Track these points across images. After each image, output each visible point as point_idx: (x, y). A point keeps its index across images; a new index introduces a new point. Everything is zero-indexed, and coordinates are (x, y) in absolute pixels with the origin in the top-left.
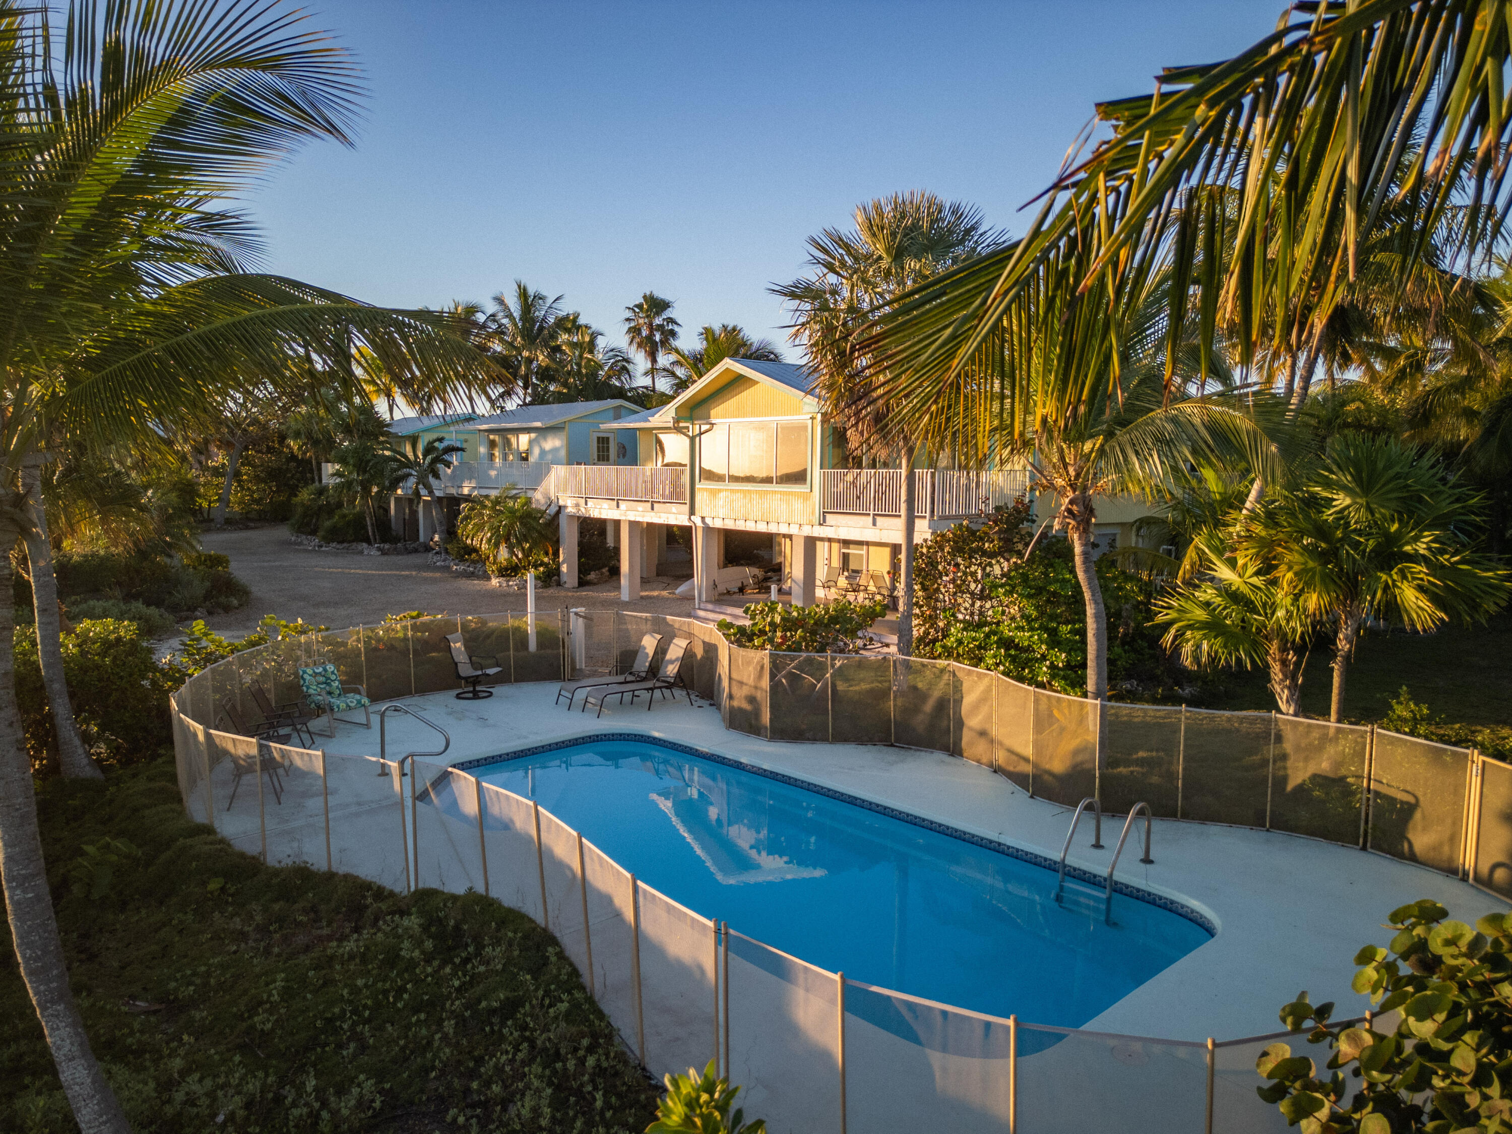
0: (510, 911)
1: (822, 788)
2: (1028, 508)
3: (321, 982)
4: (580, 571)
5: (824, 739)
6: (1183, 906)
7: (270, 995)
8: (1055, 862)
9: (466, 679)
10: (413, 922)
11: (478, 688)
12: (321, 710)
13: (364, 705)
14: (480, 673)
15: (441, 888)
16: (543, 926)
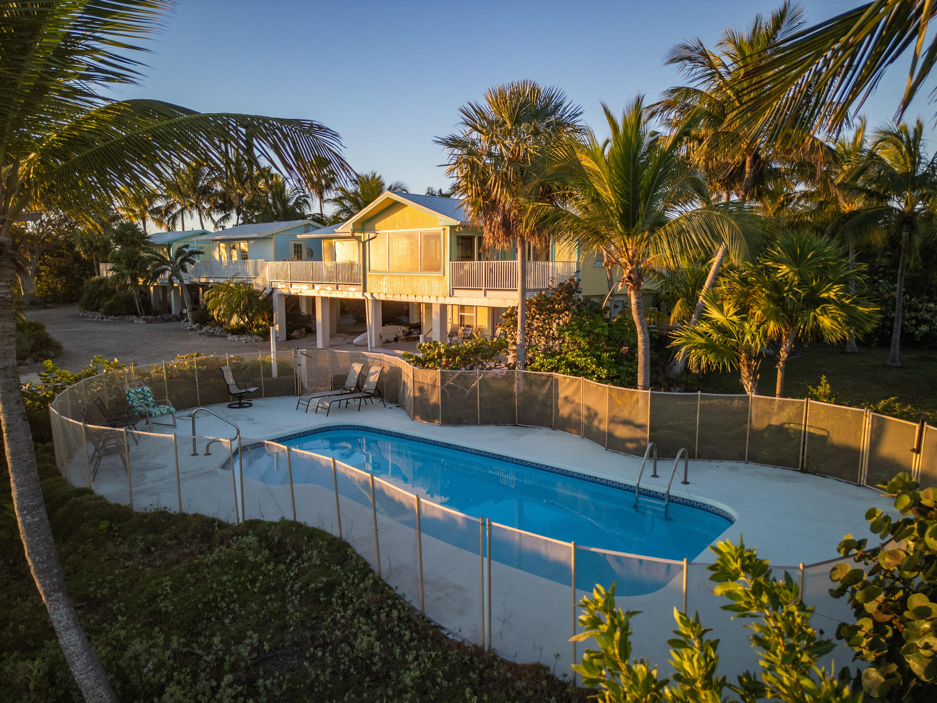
0: (314, 529)
1: (480, 451)
2: (577, 285)
3: (194, 580)
4: (288, 330)
5: (476, 424)
6: (711, 507)
7: (163, 589)
8: (631, 487)
9: (235, 395)
10: (251, 539)
11: (242, 401)
12: (142, 416)
13: (172, 413)
14: (244, 391)
15: (262, 519)
16: (338, 536)
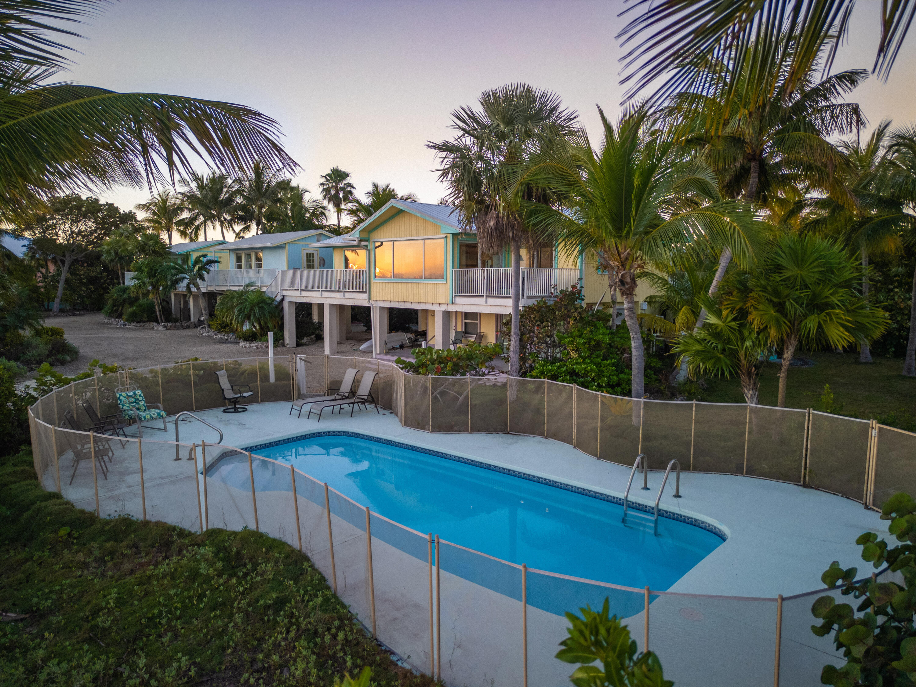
0: (274, 540)
1: (468, 460)
3: (143, 593)
4: (297, 337)
5: (466, 431)
6: (703, 522)
7: (108, 603)
8: (620, 499)
9: (230, 400)
10: (207, 550)
11: (237, 406)
12: (132, 420)
13: (162, 417)
14: (239, 395)
15: (225, 528)
16: (298, 548)
